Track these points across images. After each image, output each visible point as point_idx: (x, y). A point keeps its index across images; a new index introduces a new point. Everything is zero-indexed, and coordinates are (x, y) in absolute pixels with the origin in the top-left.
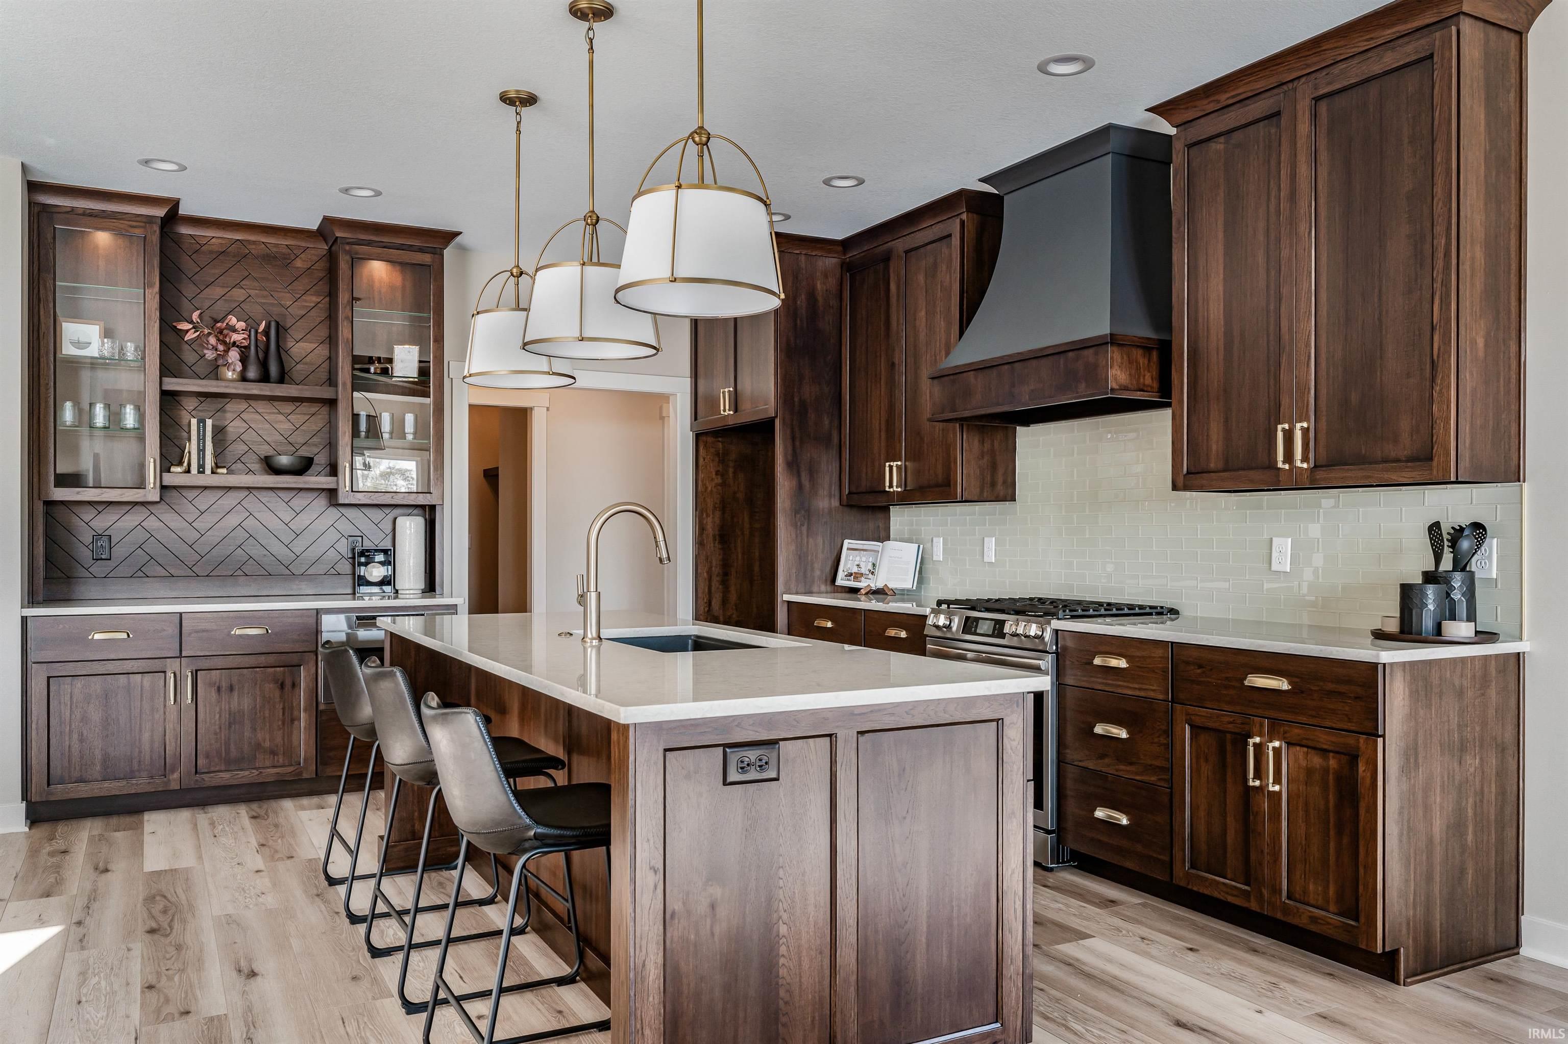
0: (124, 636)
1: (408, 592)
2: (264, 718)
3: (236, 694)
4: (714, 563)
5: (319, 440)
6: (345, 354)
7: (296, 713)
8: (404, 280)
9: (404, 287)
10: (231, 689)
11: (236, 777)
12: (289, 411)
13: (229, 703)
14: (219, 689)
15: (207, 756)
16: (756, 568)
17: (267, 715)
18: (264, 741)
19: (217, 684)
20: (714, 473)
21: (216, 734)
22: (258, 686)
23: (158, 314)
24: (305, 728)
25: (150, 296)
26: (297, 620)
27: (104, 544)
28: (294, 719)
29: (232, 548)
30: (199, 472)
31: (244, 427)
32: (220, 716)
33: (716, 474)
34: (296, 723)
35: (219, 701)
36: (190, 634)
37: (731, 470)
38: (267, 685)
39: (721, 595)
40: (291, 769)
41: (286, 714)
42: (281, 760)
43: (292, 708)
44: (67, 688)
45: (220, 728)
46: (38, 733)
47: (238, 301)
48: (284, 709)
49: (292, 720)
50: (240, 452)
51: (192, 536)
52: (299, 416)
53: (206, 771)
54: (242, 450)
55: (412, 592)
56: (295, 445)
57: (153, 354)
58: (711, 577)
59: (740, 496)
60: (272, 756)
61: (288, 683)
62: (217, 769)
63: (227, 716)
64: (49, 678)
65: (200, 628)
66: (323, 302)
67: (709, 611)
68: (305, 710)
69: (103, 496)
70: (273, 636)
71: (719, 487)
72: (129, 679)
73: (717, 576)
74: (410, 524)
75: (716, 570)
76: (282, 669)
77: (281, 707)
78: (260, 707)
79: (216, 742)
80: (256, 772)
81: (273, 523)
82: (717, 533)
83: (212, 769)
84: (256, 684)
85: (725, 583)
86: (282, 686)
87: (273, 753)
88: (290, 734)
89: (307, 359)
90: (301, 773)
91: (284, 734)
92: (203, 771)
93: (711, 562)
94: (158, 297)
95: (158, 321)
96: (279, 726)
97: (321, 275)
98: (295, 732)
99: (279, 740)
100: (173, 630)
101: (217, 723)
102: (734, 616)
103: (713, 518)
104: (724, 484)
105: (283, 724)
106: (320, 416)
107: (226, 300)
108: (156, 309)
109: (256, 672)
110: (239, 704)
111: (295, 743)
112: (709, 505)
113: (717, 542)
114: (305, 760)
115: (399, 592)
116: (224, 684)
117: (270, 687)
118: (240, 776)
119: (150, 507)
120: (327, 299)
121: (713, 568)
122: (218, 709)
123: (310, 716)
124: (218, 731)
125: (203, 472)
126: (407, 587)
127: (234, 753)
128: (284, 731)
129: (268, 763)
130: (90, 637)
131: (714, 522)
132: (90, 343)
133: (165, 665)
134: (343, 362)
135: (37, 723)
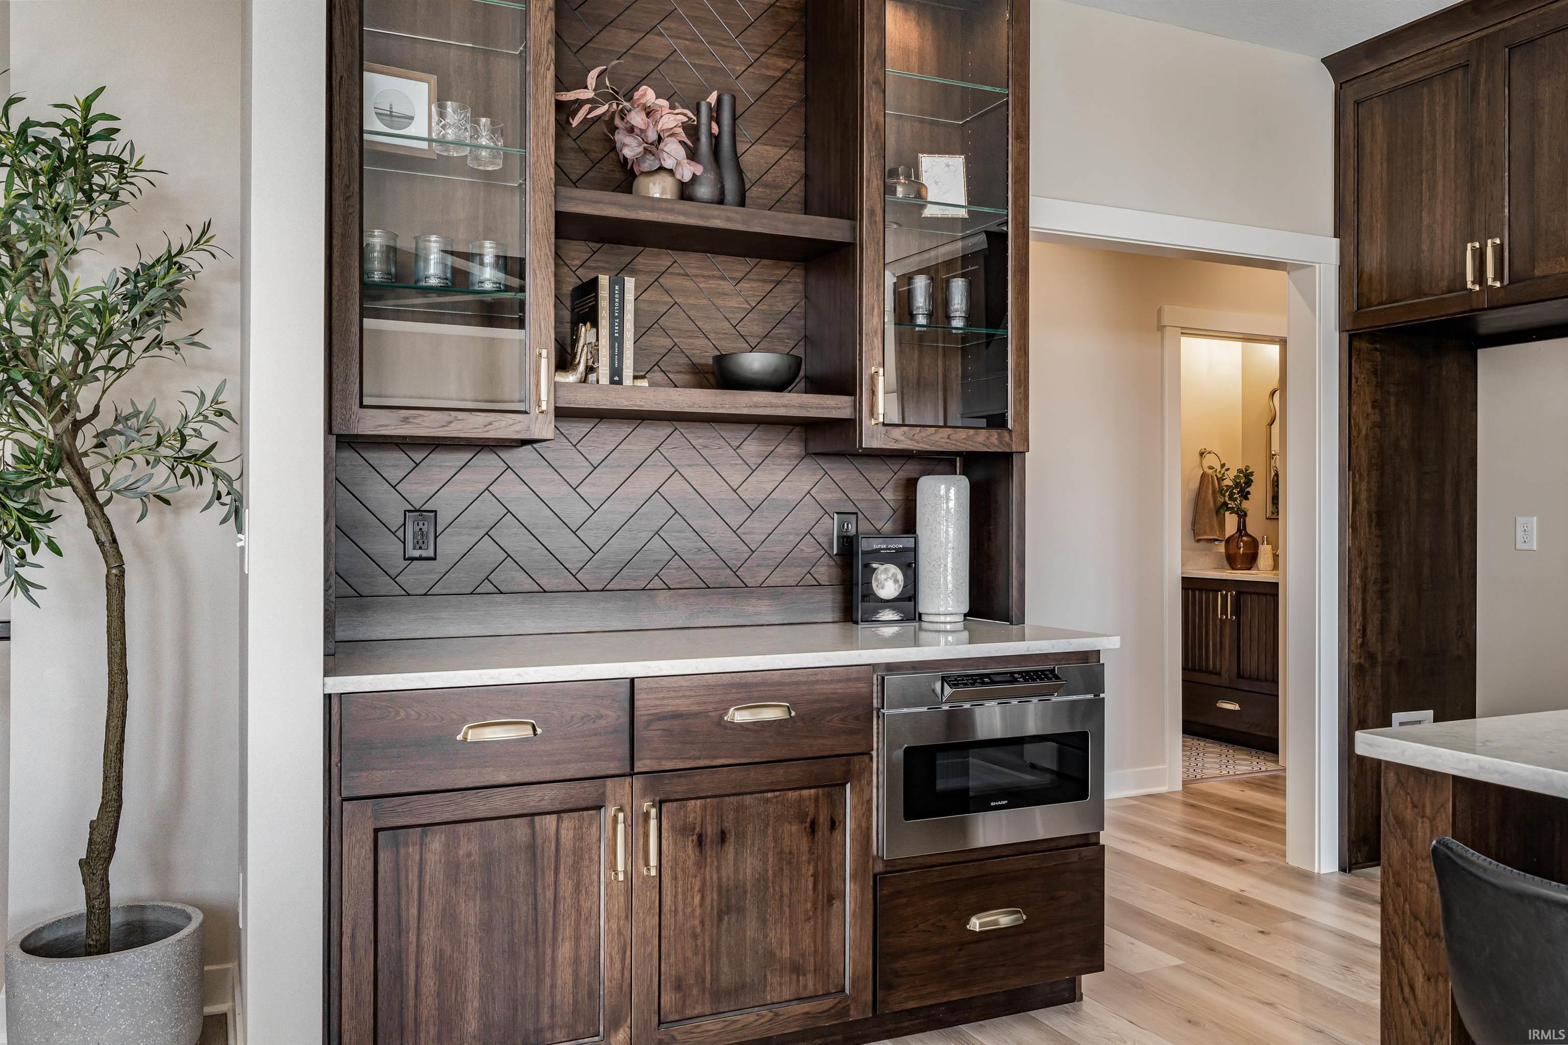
0: (527, 732)
1: (942, 619)
2: (781, 897)
3: (730, 849)
4: (1370, 560)
5: (787, 331)
6: (873, 154)
7: (836, 883)
8: (922, 36)
9: (921, 51)
10: (723, 837)
11: (732, 1027)
12: (739, 275)
13: (719, 868)
14: (700, 842)
15: (679, 986)
16: (1426, 571)
17: (786, 890)
18: (781, 943)
19: (698, 829)
20: (1370, 405)
21: (695, 936)
22: (770, 831)
23: (552, 52)
24: (854, 915)
25: (538, 14)
26: (840, 688)
27: (425, 529)
28: (833, 897)
29: (645, 536)
30: (612, 382)
31: (665, 303)
32: (703, 898)
33: (1373, 407)
34: (837, 903)
35: (700, 865)
36: (649, 723)
37: (1392, 400)
38: (786, 827)
39: (1379, 615)
40: (828, 1003)
41: (820, 887)
42: (811, 986)
43: (828, 873)
44: (413, 851)
45: (702, 923)
46: (354, 959)
47: (656, 59)
48: (815, 876)
49: (830, 899)
50: (658, 350)
51: (576, 512)
52: (755, 285)
53: (677, 1018)
54: (663, 346)
55: (948, 619)
56: (749, 339)
57: (544, 134)
58: (1365, 585)
59: (1404, 443)
60: (794, 977)
61: (823, 819)
62: (696, 1012)
63: (715, 896)
64: (376, 831)
65: (669, 709)
66: (794, 70)
67: (1363, 644)
68: (854, 877)
69: (453, 426)
70: (800, 724)
71: (1377, 429)
72: (532, 826)
73: (1374, 583)
74: (948, 491)
75: (1373, 574)
76: (813, 791)
77: (811, 872)
78: (775, 876)
79: (696, 954)
80: (767, 1014)
81: (714, 489)
82: (1374, 508)
83: (689, 1013)
84: (767, 826)
85: (1383, 594)
86: (813, 828)
87: (797, 969)
88: (827, 926)
89: (768, 178)
90: (845, 1011)
91: (815, 929)
92: (672, 1018)
93: (1366, 561)
94: (552, 16)
95: (552, 67)
96: (806, 912)
97: (791, 18)
98: (835, 922)
99: (806, 943)
100: (616, 715)
101: (698, 912)
102: (1397, 653)
103: (1368, 482)
104: (1382, 425)
105: (815, 909)
106: (789, 286)
107: (634, 55)
108: (549, 42)
109: (767, 800)
110: (736, 871)
111: (835, 946)
112: (1363, 460)
113: (1373, 525)
114: (854, 982)
115: (924, 618)
116: (711, 830)
117: (793, 831)
118: (739, 1025)
119: (505, 455)
120: (801, 65)
121: (1369, 571)
122: (697, 885)
123: (863, 889)
124: (698, 930)
125: (620, 382)
126: (942, 610)
127: (727, 976)
128: (816, 923)
129: (787, 994)
130: (459, 737)
131: (1369, 490)
132: (412, 118)
133: (604, 793)
134: (870, 170)
135: (353, 936)
